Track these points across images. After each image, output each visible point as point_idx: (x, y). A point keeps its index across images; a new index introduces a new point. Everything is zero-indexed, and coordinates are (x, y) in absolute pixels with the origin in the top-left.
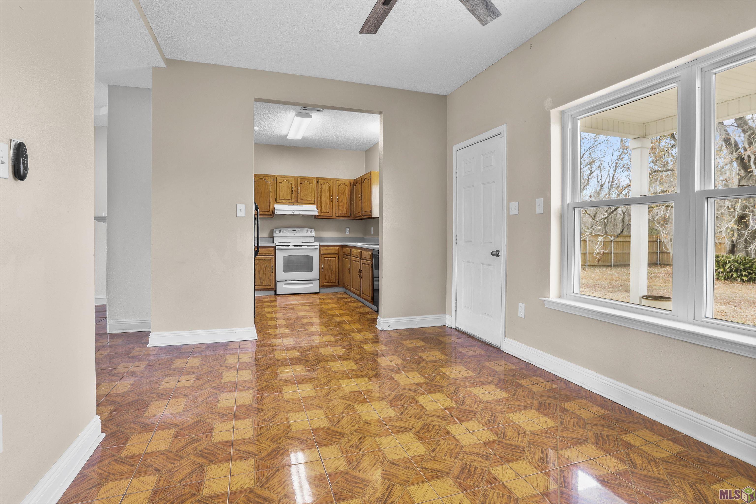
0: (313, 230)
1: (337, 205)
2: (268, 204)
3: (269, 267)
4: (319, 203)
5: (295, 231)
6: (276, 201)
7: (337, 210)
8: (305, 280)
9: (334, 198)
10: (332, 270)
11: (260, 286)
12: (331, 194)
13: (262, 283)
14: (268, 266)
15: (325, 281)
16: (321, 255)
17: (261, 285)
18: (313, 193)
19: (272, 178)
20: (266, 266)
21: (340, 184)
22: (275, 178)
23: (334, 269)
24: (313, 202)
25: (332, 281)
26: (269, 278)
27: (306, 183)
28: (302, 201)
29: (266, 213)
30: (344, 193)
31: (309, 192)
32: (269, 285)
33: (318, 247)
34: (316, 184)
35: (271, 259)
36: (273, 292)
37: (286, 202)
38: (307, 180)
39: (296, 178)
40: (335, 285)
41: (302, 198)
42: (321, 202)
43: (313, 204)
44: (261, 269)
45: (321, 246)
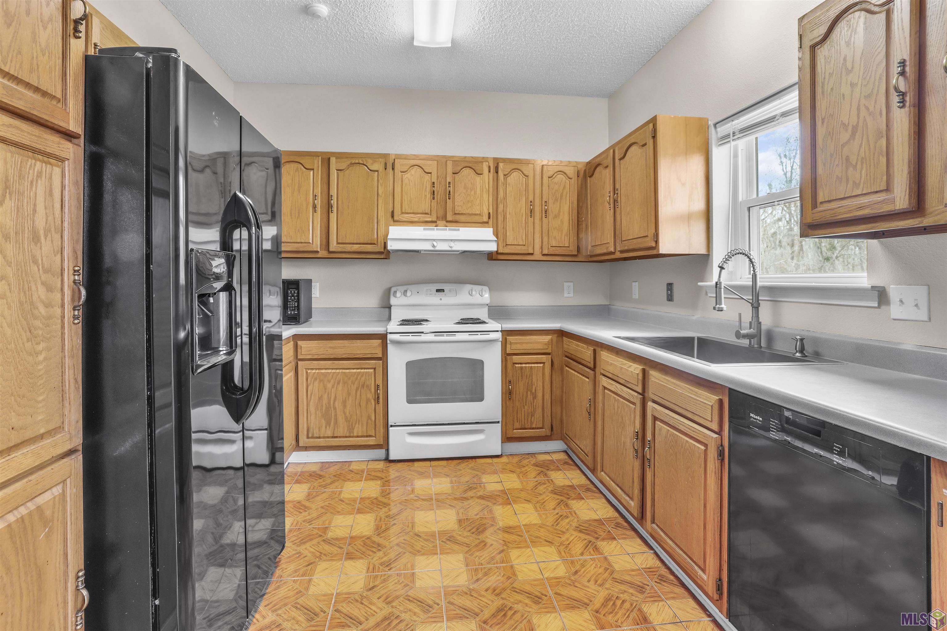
0: (486, 288)
1: (545, 226)
2: (374, 226)
3: (370, 390)
4: (500, 222)
5: (443, 290)
6: (393, 218)
7: (545, 239)
8: (464, 424)
9: (537, 209)
10: (535, 397)
11: (346, 437)
12: (531, 198)
13: (351, 429)
14: (367, 386)
15: (517, 425)
16: (506, 356)
17: (350, 437)
18: (485, 196)
19: (382, 161)
20: (363, 386)
21: (551, 173)
22: (391, 161)
23: (540, 395)
24: (485, 219)
25: (534, 426)
26: (369, 417)
27: (467, 171)
28: (458, 218)
29: (369, 248)
30: (561, 196)
31: (475, 193)
32: (370, 436)
33: (498, 336)
34: (491, 175)
35: (375, 369)
36: (381, 453)
37: (416, 220)
38: (470, 165)
39: (442, 161)
40: (543, 435)
41: (458, 209)
42: (505, 218)
43: (484, 224)
44: (349, 394)
45: (506, 333)
